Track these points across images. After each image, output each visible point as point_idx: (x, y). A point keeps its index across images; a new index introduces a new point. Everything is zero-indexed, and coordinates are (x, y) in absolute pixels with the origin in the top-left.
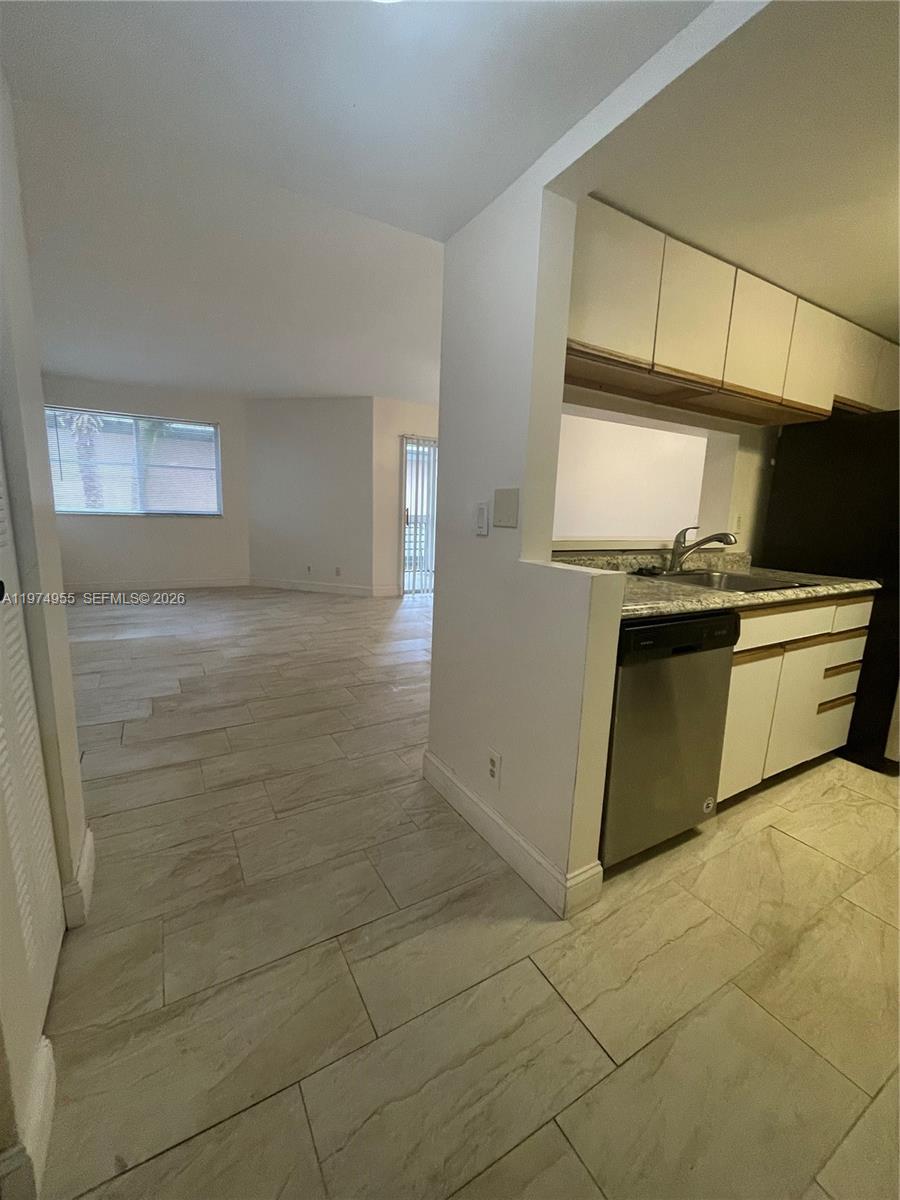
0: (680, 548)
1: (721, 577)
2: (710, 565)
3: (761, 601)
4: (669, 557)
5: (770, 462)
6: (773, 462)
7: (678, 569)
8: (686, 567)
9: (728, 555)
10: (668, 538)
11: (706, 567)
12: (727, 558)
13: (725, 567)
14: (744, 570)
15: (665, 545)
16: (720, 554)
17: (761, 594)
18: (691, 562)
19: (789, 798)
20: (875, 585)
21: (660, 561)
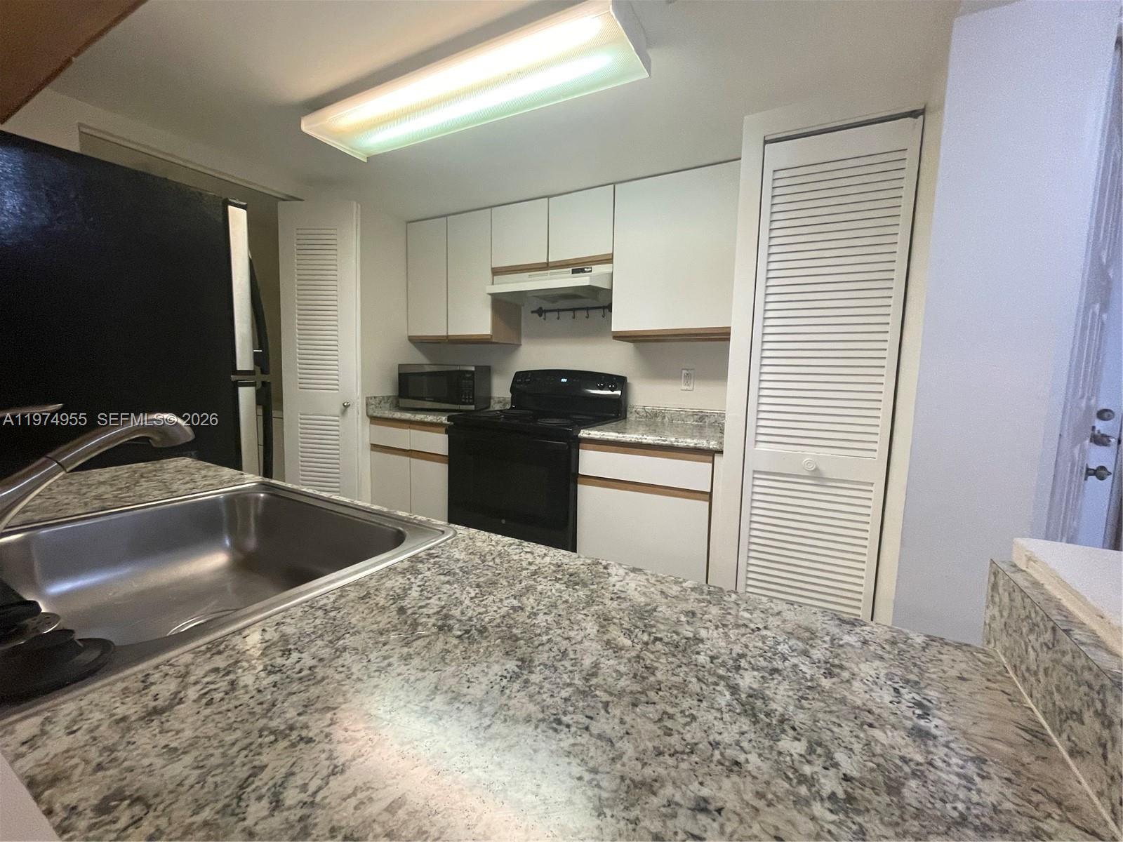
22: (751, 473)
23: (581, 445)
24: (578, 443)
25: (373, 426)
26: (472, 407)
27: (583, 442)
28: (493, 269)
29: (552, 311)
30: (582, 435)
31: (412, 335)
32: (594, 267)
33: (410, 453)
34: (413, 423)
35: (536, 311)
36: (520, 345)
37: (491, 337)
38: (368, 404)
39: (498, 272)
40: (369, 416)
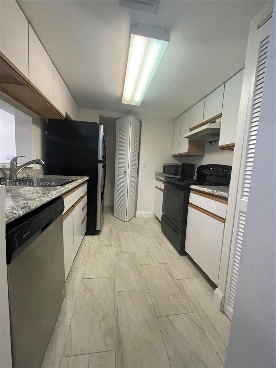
0: (14, 167)
1: (37, 180)
2: (28, 175)
3: (68, 189)
4: (8, 172)
5: (45, 133)
6: (46, 133)
7: (15, 178)
8: (19, 177)
9: (34, 170)
11: (26, 176)
12: (35, 171)
13: (34, 176)
16: (31, 170)
17: (66, 186)
18: (21, 174)
19: (81, 261)
20: (87, 178)
22: (238, 211)
23: (191, 191)
24: (190, 190)
25: (157, 181)
26: (180, 177)
27: (191, 190)
28: (190, 129)
29: (213, 141)
30: (191, 187)
31: (173, 154)
32: (216, 120)
33: (160, 189)
34: (162, 180)
35: (209, 142)
36: (204, 156)
37: (188, 153)
38: (156, 175)
39: (191, 130)
40: (156, 178)
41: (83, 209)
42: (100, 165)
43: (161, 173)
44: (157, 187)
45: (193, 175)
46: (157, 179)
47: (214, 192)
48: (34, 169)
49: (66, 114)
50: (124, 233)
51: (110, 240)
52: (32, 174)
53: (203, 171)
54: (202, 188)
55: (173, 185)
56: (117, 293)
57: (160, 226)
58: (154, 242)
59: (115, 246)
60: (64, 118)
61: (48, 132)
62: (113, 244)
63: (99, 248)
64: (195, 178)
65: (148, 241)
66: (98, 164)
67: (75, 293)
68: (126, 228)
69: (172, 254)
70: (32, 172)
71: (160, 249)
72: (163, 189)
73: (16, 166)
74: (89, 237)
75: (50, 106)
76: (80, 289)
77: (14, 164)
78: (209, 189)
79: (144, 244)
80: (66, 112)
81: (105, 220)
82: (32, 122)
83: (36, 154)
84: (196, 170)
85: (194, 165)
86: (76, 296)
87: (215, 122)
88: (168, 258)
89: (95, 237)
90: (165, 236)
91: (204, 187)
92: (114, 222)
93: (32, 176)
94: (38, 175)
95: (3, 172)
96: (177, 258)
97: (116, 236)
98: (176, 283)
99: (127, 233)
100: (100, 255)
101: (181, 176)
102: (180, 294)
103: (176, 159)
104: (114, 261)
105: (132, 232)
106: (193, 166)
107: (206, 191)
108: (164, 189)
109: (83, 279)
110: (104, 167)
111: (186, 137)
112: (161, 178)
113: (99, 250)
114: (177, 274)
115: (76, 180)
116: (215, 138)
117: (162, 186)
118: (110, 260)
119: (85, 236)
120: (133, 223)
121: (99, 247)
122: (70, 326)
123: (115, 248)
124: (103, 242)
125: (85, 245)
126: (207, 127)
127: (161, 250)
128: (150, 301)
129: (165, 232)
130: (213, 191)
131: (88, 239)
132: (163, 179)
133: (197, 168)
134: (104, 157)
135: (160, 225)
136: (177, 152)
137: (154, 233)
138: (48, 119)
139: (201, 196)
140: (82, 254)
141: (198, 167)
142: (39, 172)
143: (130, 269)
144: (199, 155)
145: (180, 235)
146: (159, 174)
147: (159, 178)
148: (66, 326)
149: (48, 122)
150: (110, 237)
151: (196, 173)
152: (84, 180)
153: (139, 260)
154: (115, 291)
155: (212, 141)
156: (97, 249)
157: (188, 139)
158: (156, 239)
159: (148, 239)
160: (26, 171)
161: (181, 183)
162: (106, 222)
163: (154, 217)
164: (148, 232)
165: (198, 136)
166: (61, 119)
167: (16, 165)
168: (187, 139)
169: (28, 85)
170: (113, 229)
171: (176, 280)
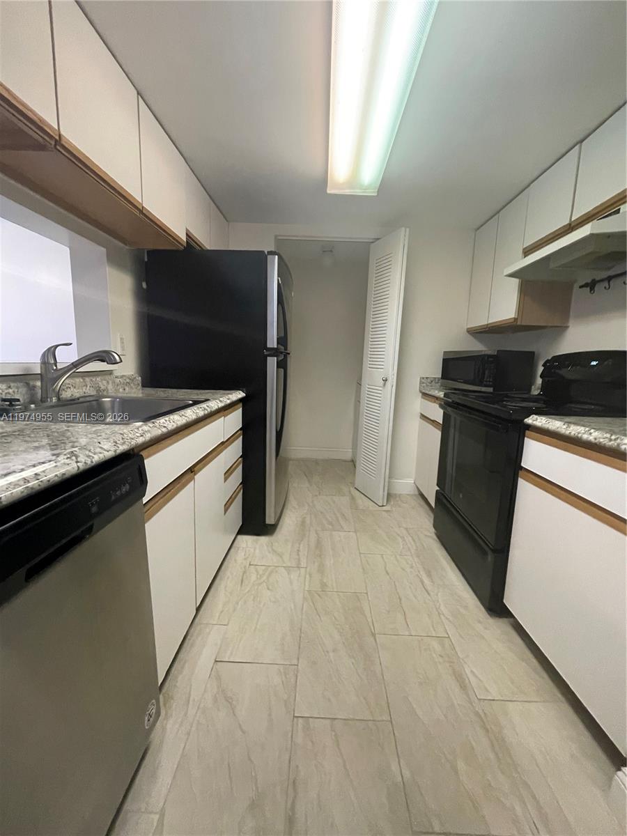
0: (49, 370)
1: (113, 402)
2: (98, 390)
4: (37, 384)
5: (142, 286)
6: (144, 285)
7: (54, 399)
8: (66, 395)
9: (117, 377)
10: (33, 359)
11: (91, 393)
12: (117, 380)
13: (117, 391)
14: (136, 392)
15: (27, 369)
16: (107, 377)
17: (162, 420)
18: (73, 389)
19: (220, 606)
20: (240, 395)
21: (23, 390)
23: (528, 433)
24: (524, 429)
25: (424, 400)
26: (491, 390)
27: (528, 430)
28: (524, 249)
29: (602, 280)
30: (529, 421)
31: (469, 327)
32: (622, 207)
33: (433, 422)
34: (437, 398)
35: (586, 285)
36: (567, 327)
37: (515, 319)
38: (421, 383)
39: (527, 252)
40: (421, 392)
41: (228, 474)
42: (272, 362)
43: (435, 378)
44: (423, 417)
45: (531, 382)
46: (425, 395)
47: (619, 441)
48: (116, 374)
49: (187, 234)
50: (334, 533)
51: (298, 551)
52: (110, 387)
53: (563, 372)
54: (569, 427)
55: (470, 413)
56: (300, 720)
57: (432, 521)
58: (412, 567)
59: (308, 569)
60: (182, 245)
61: (147, 284)
62: (303, 564)
63: (267, 574)
64: (535, 391)
65: (398, 561)
66: (268, 358)
67: (191, 702)
68: (342, 523)
69: (466, 607)
70: (110, 382)
71: (429, 588)
72: (441, 423)
73: (55, 368)
74: (247, 541)
75: (137, 213)
76: (205, 691)
77: (49, 363)
78: (596, 429)
79: (385, 568)
80: (187, 230)
81: (291, 498)
82: (108, 259)
83: (121, 339)
84: (540, 369)
85: (532, 354)
86: (192, 711)
87: (618, 212)
88: (451, 619)
89: (263, 540)
90: (446, 549)
91: (575, 424)
92: (313, 502)
93: (110, 391)
94: (127, 389)
95: (28, 384)
96: (480, 622)
97: (313, 538)
98: (477, 714)
99: (342, 534)
100: (269, 593)
101: (494, 387)
102: (492, 756)
103: (481, 341)
104: (302, 614)
105: (355, 532)
106: (530, 358)
107: (585, 437)
108: (443, 422)
109: (216, 661)
110: (282, 365)
111: (511, 275)
112: (437, 392)
113: (268, 578)
114: (482, 679)
115: (207, 400)
116: (609, 269)
117: (438, 414)
118: (291, 610)
119: (239, 537)
120: (361, 507)
121: (270, 569)
122: (162, 814)
123: (308, 576)
124: (280, 555)
125: (235, 560)
126: (588, 233)
127: (432, 594)
128: (394, 767)
129: (444, 539)
130: (615, 440)
131: (244, 546)
132: (441, 394)
133: (542, 363)
134: (282, 340)
135: (432, 516)
136: (481, 321)
137: (414, 541)
138: (148, 252)
139: (566, 450)
140: (226, 587)
141: (548, 361)
142: (128, 381)
143: (344, 643)
144: (550, 325)
145: (490, 558)
146: (429, 380)
147: (430, 393)
148: (151, 813)
149: (146, 260)
150: (300, 544)
151: (541, 377)
152: (229, 402)
153: (370, 620)
154: (296, 715)
155: (597, 279)
156: (264, 574)
157: (515, 282)
158: (418, 557)
159: (398, 557)
160: (94, 380)
161: (493, 408)
162: (292, 502)
163: (417, 493)
164: (398, 535)
165: (552, 265)
166: (174, 248)
167: (56, 366)
168: (513, 279)
169: (58, 147)
170: (308, 521)
171: (476, 701)
